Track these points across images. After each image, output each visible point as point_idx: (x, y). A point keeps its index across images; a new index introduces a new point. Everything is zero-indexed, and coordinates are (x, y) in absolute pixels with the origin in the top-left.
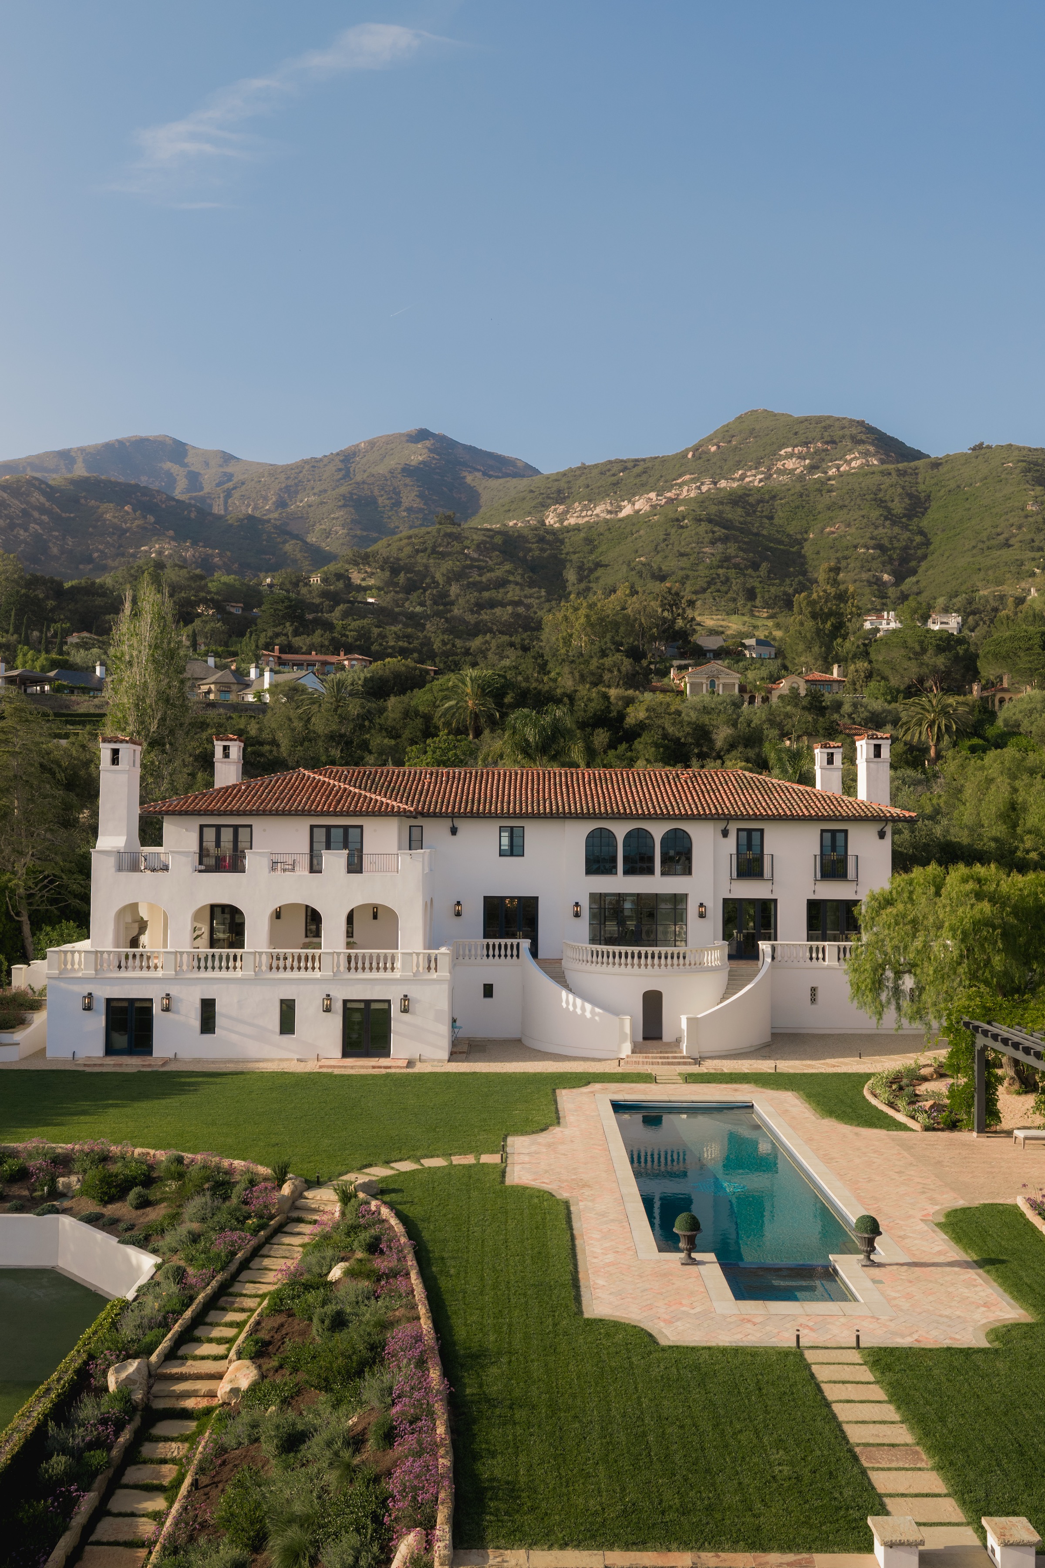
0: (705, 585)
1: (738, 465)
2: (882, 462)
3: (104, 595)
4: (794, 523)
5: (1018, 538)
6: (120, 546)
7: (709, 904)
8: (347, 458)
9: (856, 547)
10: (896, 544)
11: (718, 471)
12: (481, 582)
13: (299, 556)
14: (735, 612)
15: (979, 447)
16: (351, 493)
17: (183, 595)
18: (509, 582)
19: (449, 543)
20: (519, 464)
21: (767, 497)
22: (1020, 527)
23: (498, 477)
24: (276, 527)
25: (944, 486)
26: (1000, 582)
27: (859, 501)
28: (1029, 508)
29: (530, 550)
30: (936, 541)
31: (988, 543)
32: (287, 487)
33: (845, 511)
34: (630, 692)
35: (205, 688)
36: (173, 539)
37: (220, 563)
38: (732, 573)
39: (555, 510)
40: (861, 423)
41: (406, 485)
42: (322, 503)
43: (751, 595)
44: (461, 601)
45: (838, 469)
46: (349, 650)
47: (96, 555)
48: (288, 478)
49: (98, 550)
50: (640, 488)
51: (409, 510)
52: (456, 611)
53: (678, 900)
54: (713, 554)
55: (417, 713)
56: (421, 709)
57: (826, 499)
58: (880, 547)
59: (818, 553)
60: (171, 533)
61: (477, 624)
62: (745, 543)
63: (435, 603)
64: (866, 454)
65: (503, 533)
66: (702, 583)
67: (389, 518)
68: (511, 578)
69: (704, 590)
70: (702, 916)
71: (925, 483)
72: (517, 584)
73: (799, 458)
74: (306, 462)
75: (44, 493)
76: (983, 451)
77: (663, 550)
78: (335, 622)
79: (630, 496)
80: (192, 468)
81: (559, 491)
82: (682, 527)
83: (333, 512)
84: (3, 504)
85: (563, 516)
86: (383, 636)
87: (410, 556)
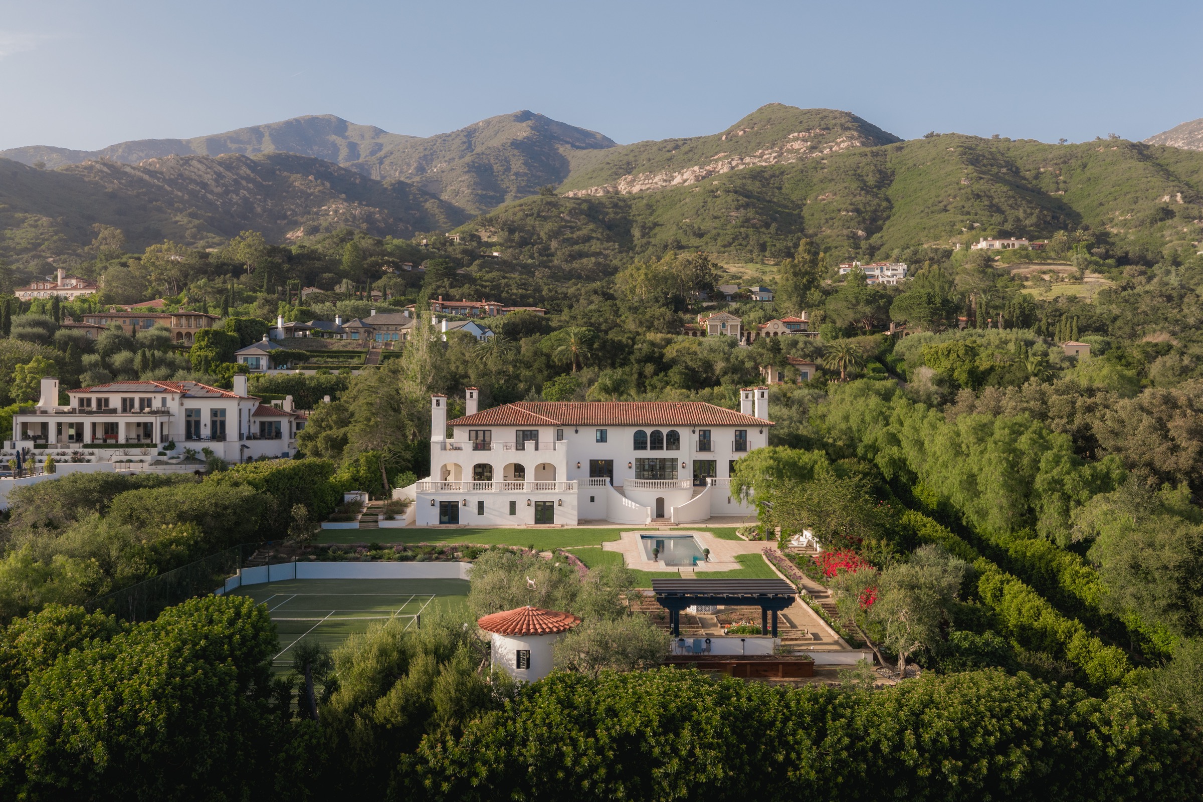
0: (731, 241)
1: (759, 145)
2: (863, 144)
3: (319, 259)
4: (796, 192)
5: (953, 205)
6: (307, 206)
7: (687, 462)
8: (470, 134)
9: (839, 211)
10: (868, 209)
11: (744, 150)
12: (572, 238)
13: (437, 211)
14: (751, 260)
15: (931, 135)
16: (473, 162)
17: (373, 259)
18: (593, 238)
19: (549, 210)
20: (598, 137)
21: (777, 173)
22: (955, 197)
23: (582, 148)
24: (419, 190)
25: (905, 165)
26: (937, 238)
27: (843, 176)
28: (963, 182)
29: (607, 213)
30: (897, 205)
31: (932, 209)
32: (425, 156)
33: (833, 183)
34: (669, 336)
35: (404, 331)
36: (345, 200)
37: (380, 218)
38: (751, 231)
39: (625, 179)
40: (848, 114)
41: (514, 155)
42: (451, 169)
43: (763, 247)
44: (559, 253)
45: (831, 149)
46: (488, 297)
47: (289, 213)
48: (425, 149)
49: (290, 210)
50: (687, 163)
51: (516, 174)
52: (556, 262)
53: (674, 461)
54: (737, 217)
55: (542, 354)
56: (544, 350)
57: (820, 175)
58: (857, 211)
59: (813, 215)
60: (343, 196)
61: (570, 271)
62: (761, 208)
63: (541, 255)
64: (851, 138)
65: (587, 200)
66: (729, 239)
67: (503, 180)
68: (594, 235)
69: (730, 244)
70: (684, 467)
71: (892, 159)
72: (598, 239)
73: (803, 140)
74: (439, 137)
75: (249, 166)
76: (934, 138)
77: (702, 214)
78: (474, 274)
79: (680, 169)
80: (352, 140)
81: (628, 163)
82: (716, 197)
83: (460, 176)
84: (219, 176)
85: (631, 183)
86: (508, 285)
87: (522, 219)
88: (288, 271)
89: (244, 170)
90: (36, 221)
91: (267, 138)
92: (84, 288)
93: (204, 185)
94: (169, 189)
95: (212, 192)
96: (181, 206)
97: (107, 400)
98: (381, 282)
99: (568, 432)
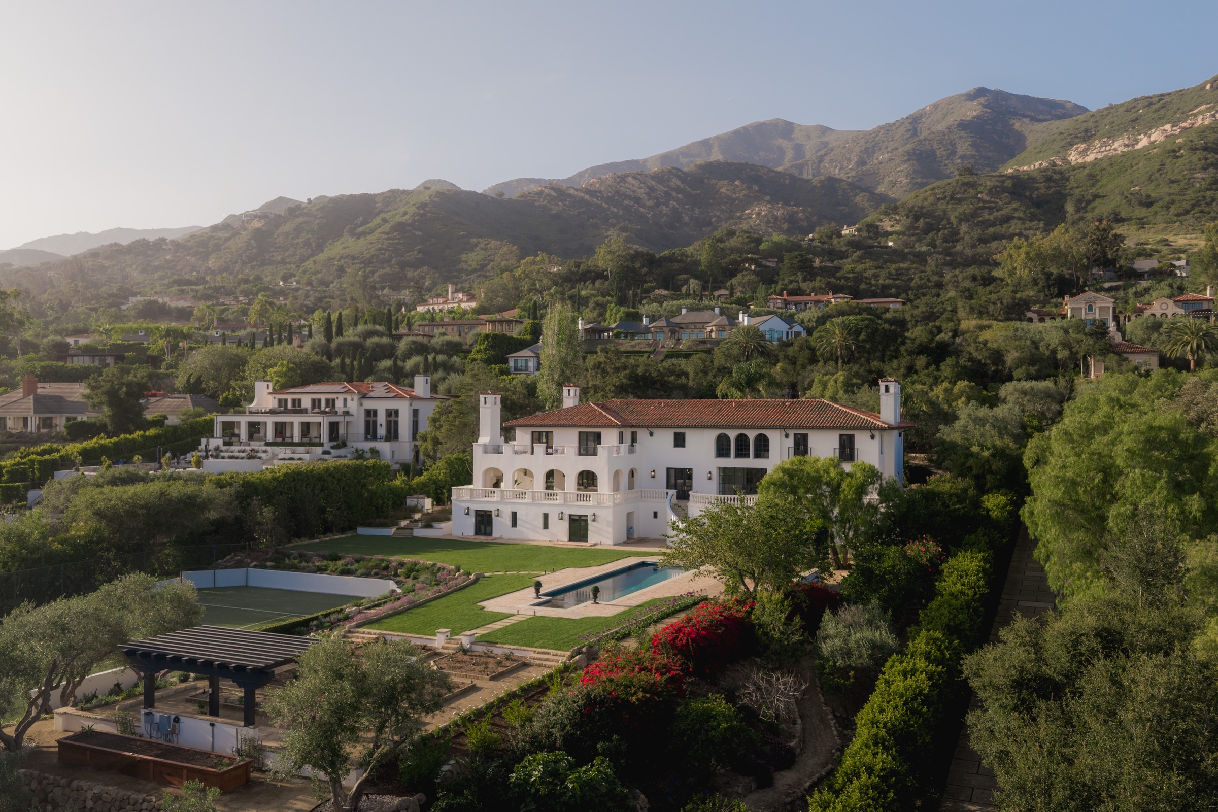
0: (1189, 208)
6: (731, 211)
8: (915, 121)
12: (989, 220)
13: (866, 205)
16: (914, 149)
17: (732, 257)
18: (1013, 218)
19: (965, 191)
20: (1068, 106)
23: (1046, 120)
24: (850, 184)
29: (1038, 189)
32: (866, 149)
35: (709, 329)
36: (769, 202)
37: (803, 217)
39: (1079, 148)
41: (961, 137)
42: (890, 160)
44: (966, 238)
46: (842, 291)
47: (714, 219)
48: (866, 142)
49: (716, 216)
50: (1157, 121)
51: (963, 157)
52: (960, 247)
53: (761, 472)
54: (1203, 179)
60: (768, 198)
61: (974, 256)
63: (944, 241)
66: (1186, 206)
67: (946, 165)
68: (1015, 214)
69: (1187, 212)
72: (1020, 219)
74: (881, 127)
75: (679, 178)
77: (1157, 179)
78: (845, 266)
79: (1146, 130)
80: (798, 142)
81: (1086, 131)
82: (1178, 157)
83: (899, 166)
84: (652, 189)
85: (1084, 153)
86: (876, 276)
87: (932, 204)
88: (645, 275)
89: (675, 182)
90: (486, 244)
91: (716, 148)
92: (468, 301)
93: (638, 200)
94: (605, 206)
95: (644, 206)
96: (615, 221)
97: (300, 400)
98: (734, 281)
99: (642, 434)
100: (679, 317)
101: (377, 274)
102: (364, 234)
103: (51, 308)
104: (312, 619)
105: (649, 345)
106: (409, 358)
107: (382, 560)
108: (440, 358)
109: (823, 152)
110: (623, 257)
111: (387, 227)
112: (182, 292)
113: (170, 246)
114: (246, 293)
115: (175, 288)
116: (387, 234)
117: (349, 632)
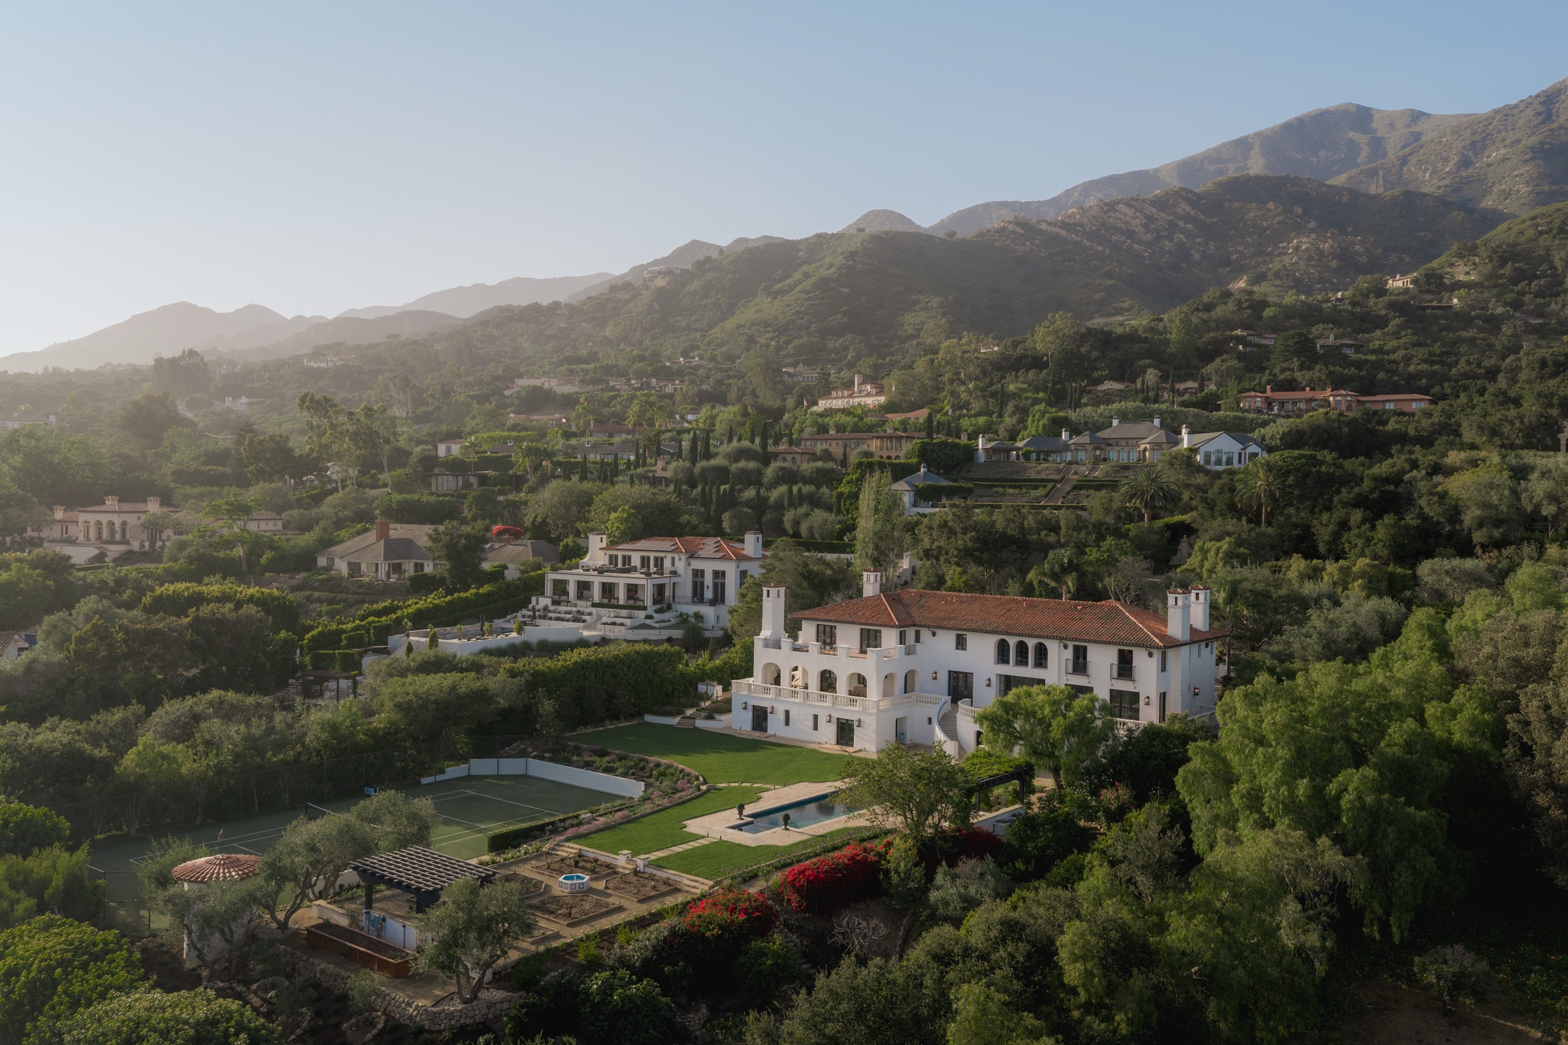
3: (1142, 341)
6: (1259, 245)
8: (1549, 99)
16: (1541, 143)
24: (1438, 200)
32: (1473, 143)
35: (1143, 447)
36: (1314, 231)
37: (1362, 250)
42: (1505, 159)
46: (1340, 385)
47: (1235, 257)
48: (1473, 134)
49: (1237, 252)
53: (1040, 682)
60: (1314, 224)
75: (1189, 202)
80: (1379, 135)
83: (1517, 167)
84: (1151, 219)
86: (1407, 359)
87: (1531, 240)
88: (1096, 360)
89: (1184, 207)
91: (1256, 151)
92: (877, 394)
93: (1131, 234)
94: (1087, 243)
95: (1139, 242)
97: (630, 557)
98: (1209, 369)
99: (925, 634)
100: (1108, 430)
101: (792, 345)
102: (781, 292)
103: (432, 396)
104: (548, 824)
105: (1059, 471)
106: (775, 488)
107: (641, 760)
108: (808, 489)
109: (1407, 150)
110: (1069, 336)
111: (807, 284)
112: (572, 372)
113: (564, 311)
114: (639, 375)
115: (564, 368)
116: (808, 292)
117: (558, 845)
